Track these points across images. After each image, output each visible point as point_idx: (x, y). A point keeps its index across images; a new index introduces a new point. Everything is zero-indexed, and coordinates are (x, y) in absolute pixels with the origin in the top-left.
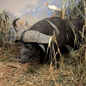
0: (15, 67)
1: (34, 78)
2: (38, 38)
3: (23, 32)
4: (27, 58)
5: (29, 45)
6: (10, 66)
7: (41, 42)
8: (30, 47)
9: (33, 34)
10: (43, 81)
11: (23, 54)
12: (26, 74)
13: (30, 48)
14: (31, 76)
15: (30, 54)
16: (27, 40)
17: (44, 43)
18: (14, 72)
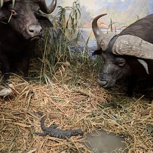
0: (85, 95)
1: (117, 115)
2: (139, 49)
3: (112, 37)
4: (114, 80)
5: (121, 60)
6: (78, 92)
7: (142, 56)
8: (121, 63)
9: (130, 41)
10: (132, 123)
11: (109, 74)
12: (103, 107)
13: (121, 65)
14: (112, 112)
15: (119, 74)
16: (120, 51)
17: (148, 58)
18: (84, 102)
